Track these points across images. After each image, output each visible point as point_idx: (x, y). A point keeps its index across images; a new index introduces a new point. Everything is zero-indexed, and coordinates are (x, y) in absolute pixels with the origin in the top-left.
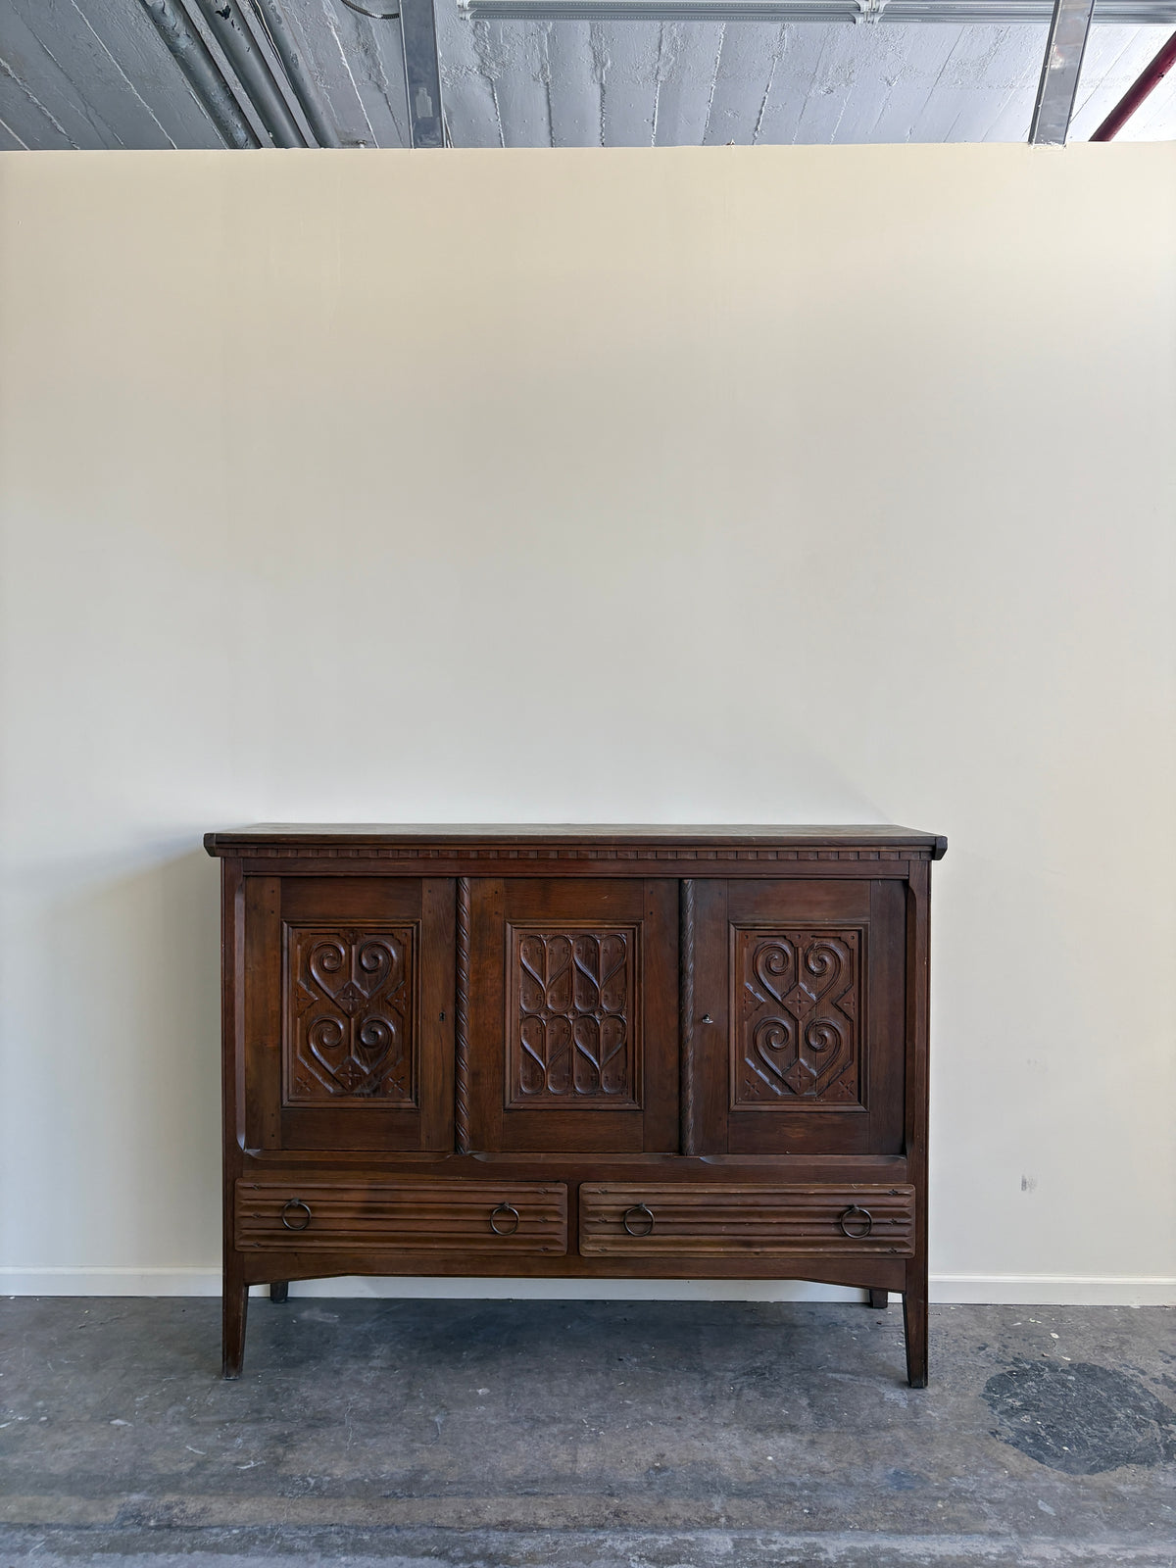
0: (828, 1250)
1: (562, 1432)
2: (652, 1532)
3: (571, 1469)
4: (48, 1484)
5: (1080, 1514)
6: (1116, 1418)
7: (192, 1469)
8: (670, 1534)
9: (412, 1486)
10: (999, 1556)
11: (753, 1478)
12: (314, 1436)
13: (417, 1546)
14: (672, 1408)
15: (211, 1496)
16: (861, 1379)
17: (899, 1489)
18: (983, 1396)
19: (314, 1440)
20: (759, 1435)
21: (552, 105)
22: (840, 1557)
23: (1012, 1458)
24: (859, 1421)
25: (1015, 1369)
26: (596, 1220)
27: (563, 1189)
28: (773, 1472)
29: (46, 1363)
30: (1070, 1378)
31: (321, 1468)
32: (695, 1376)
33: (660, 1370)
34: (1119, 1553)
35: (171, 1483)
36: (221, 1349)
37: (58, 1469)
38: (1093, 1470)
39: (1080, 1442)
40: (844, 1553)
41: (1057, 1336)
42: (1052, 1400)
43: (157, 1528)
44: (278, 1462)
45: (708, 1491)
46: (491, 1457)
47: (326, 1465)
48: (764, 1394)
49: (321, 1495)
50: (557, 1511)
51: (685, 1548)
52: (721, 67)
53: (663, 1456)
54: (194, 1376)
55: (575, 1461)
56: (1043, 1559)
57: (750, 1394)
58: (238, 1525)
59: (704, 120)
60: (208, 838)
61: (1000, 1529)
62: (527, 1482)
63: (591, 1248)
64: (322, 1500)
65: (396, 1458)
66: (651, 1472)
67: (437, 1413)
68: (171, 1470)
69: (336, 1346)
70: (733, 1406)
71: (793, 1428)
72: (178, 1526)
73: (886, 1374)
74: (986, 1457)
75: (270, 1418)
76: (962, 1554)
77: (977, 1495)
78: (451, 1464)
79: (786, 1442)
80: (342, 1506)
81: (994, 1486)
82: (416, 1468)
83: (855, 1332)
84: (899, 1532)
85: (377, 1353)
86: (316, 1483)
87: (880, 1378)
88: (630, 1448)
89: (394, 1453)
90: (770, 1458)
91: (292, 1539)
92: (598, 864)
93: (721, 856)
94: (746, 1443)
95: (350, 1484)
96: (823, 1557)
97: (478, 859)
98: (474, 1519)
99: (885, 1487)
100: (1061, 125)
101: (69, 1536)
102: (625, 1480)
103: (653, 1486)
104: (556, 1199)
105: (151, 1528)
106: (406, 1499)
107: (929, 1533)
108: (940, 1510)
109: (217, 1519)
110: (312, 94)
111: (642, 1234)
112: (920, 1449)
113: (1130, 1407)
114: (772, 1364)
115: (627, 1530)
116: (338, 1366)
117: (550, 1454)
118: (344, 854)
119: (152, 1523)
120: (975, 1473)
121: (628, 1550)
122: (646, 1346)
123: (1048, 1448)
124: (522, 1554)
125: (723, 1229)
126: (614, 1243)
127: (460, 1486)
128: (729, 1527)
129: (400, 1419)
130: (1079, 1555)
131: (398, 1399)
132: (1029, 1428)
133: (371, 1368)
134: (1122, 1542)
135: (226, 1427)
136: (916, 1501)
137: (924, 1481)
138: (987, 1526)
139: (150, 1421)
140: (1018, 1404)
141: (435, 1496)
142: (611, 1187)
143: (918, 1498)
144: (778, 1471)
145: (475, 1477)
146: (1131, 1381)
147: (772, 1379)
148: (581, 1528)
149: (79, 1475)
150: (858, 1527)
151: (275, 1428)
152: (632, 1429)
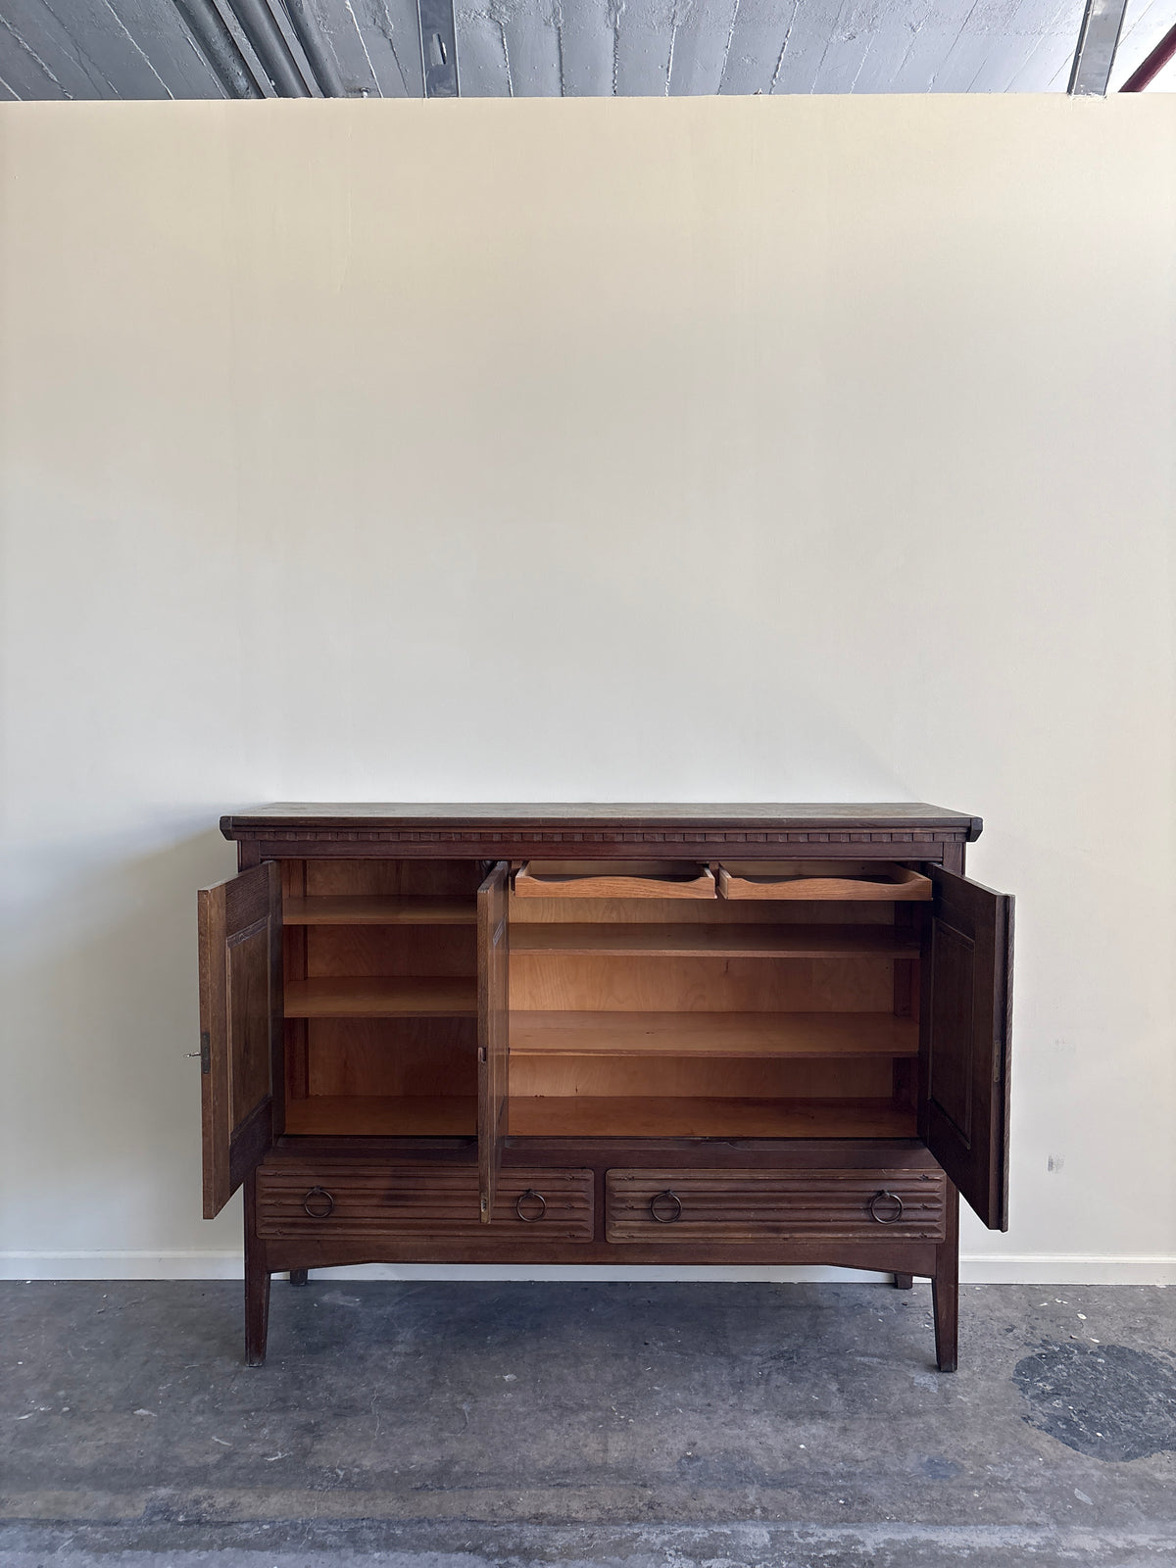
0: (857, 1235)
1: (591, 1420)
2: (688, 1526)
3: (603, 1459)
4: (72, 1478)
5: (1118, 1503)
6: (1148, 1403)
7: (219, 1461)
8: (706, 1527)
9: (442, 1477)
10: (1038, 1547)
11: (787, 1467)
12: (341, 1426)
13: (450, 1541)
14: (701, 1394)
15: (239, 1489)
16: (890, 1362)
17: (934, 1477)
18: (1013, 1380)
19: (342, 1430)
20: (790, 1423)
21: (564, 50)
22: (878, 1550)
23: (1046, 1443)
24: (890, 1406)
25: (1045, 1351)
26: (624, 1206)
27: (590, 1175)
28: (805, 1461)
29: (65, 1351)
30: (1100, 1360)
31: (350, 1459)
32: (722, 1360)
33: (687, 1354)
34: (1160, 1543)
35: (198, 1476)
36: (243, 1334)
37: (84, 1462)
38: (1128, 1456)
39: (1114, 1428)
40: (882, 1546)
41: (1084, 1317)
42: (1083, 1384)
43: (186, 1523)
44: (306, 1453)
45: (742, 1481)
46: (520, 1447)
47: (355, 1455)
48: (793, 1379)
49: (351, 1488)
50: (591, 1502)
51: (721, 1541)
52: (739, 11)
53: (695, 1444)
54: (217, 1363)
55: (606, 1451)
56: (1083, 1551)
57: (779, 1379)
58: (269, 1520)
59: (720, 66)
60: (224, 821)
61: (1038, 1520)
62: (558, 1472)
63: (618, 1235)
64: (353, 1492)
65: (425, 1447)
66: (683, 1461)
67: (464, 1401)
68: (197, 1462)
69: (358, 1331)
70: (763, 1392)
71: (824, 1415)
72: (207, 1522)
73: (915, 1358)
74: (1020, 1443)
75: (296, 1407)
76: (1001, 1546)
77: (1013, 1483)
78: (481, 1454)
79: (818, 1429)
80: (372, 1499)
81: (1029, 1474)
82: (444, 1459)
83: (881, 1314)
84: (936, 1523)
85: (400, 1338)
86: (344, 1475)
87: (909, 1362)
88: (660, 1437)
89: (422, 1443)
90: (802, 1446)
91: (324, 1534)
92: (624, 847)
93: (751, 838)
94: (777, 1430)
95: (379, 1475)
96: (861, 1550)
97: (502, 842)
98: (507, 1512)
99: (919, 1476)
100: (1102, 74)
101: (97, 1532)
102: (657, 1470)
103: (686, 1476)
104: (583, 1186)
105: (181, 1524)
106: (438, 1491)
107: (966, 1523)
108: (976, 1499)
109: (246, 1514)
110: (316, 39)
111: (670, 1220)
112: (953, 1436)
113: (1161, 1391)
114: (800, 1347)
115: (662, 1523)
116: (362, 1352)
117: (581, 1443)
118: (364, 837)
119: (181, 1519)
120: (1010, 1461)
121: (664, 1544)
122: (672, 1330)
123: (1080, 1435)
124: (557, 1548)
125: (752, 1215)
126: (641, 1229)
127: (491, 1477)
128: (764, 1519)
129: (427, 1406)
130: (1120, 1546)
131: (424, 1386)
132: (1061, 1413)
133: (395, 1354)
134: (1161, 1532)
135: (252, 1417)
136: (951, 1490)
137: (960, 1469)
138: (1024, 1517)
139: (174, 1411)
140: (1048, 1388)
141: (466, 1488)
142: (637, 1173)
143: (953, 1487)
144: (812, 1461)
145: (506, 1468)
146: (1161, 1363)
147: (800, 1364)
148: (615, 1521)
149: (105, 1468)
150: (894, 1518)
151: (302, 1417)
152: (662, 1416)
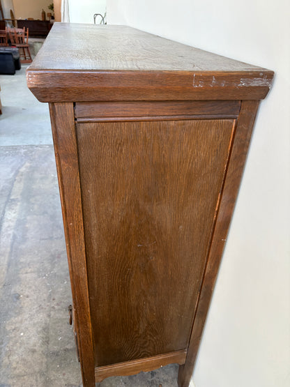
11: (8, 328)
28: (13, 335)
90: (21, 334)
